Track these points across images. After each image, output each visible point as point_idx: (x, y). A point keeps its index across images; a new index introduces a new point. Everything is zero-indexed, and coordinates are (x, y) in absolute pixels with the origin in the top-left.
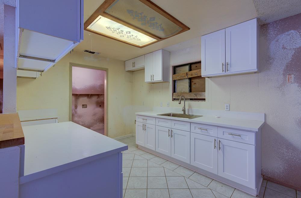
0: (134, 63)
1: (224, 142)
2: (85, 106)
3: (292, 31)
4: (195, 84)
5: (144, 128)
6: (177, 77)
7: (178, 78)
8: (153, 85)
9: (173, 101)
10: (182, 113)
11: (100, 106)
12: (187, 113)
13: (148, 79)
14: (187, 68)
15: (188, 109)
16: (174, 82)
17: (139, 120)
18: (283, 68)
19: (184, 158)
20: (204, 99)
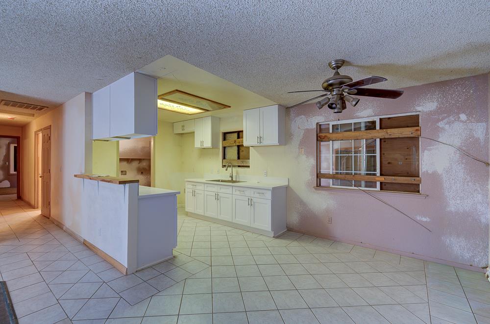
0: (183, 126)
1: (254, 200)
2: (124, 173)
3: (303, 116)
4: (243, 151)
5: (194, 194)
6: (226, 143)
7: (227, 145)
8: (204, 151)
9: (223, 167)
10: (230, 179)
11: (142, 173)
12: (234, 179)
13: (197, 145)
14: (236, 135)
15: (236, 176)
16: (224, 148)
17: (189, 187)
18: (298, 143)
19: (228, 218)
20: (249, 167)
